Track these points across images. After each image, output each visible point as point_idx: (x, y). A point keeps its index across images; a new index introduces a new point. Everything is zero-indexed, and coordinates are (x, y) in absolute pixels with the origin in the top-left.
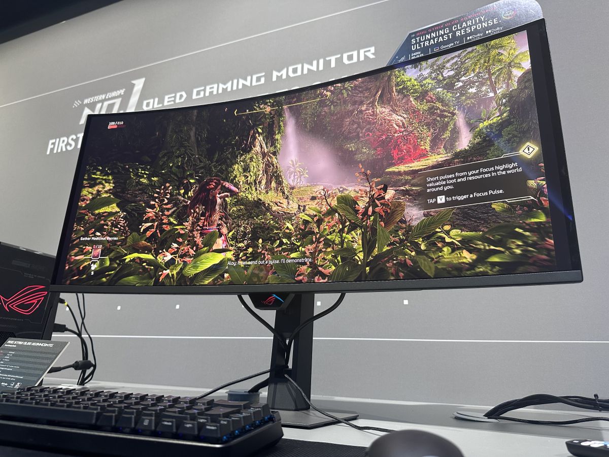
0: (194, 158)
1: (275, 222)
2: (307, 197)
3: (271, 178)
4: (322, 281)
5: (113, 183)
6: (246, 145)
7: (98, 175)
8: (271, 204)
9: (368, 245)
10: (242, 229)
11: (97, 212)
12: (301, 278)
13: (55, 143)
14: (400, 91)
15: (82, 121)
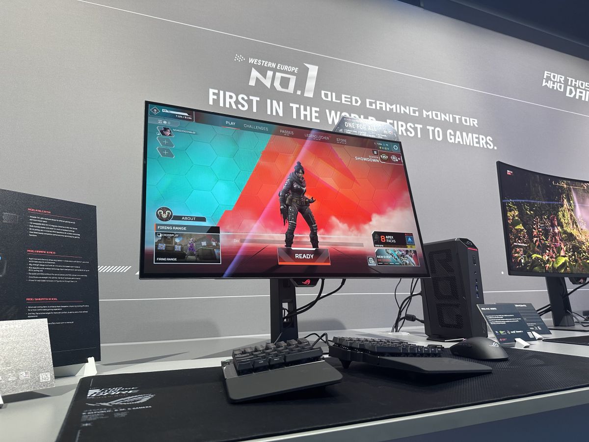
5: (518, 211)
8: (576, 236)
10: (568, 246)
13: (218, 95)
15: (252, 83)
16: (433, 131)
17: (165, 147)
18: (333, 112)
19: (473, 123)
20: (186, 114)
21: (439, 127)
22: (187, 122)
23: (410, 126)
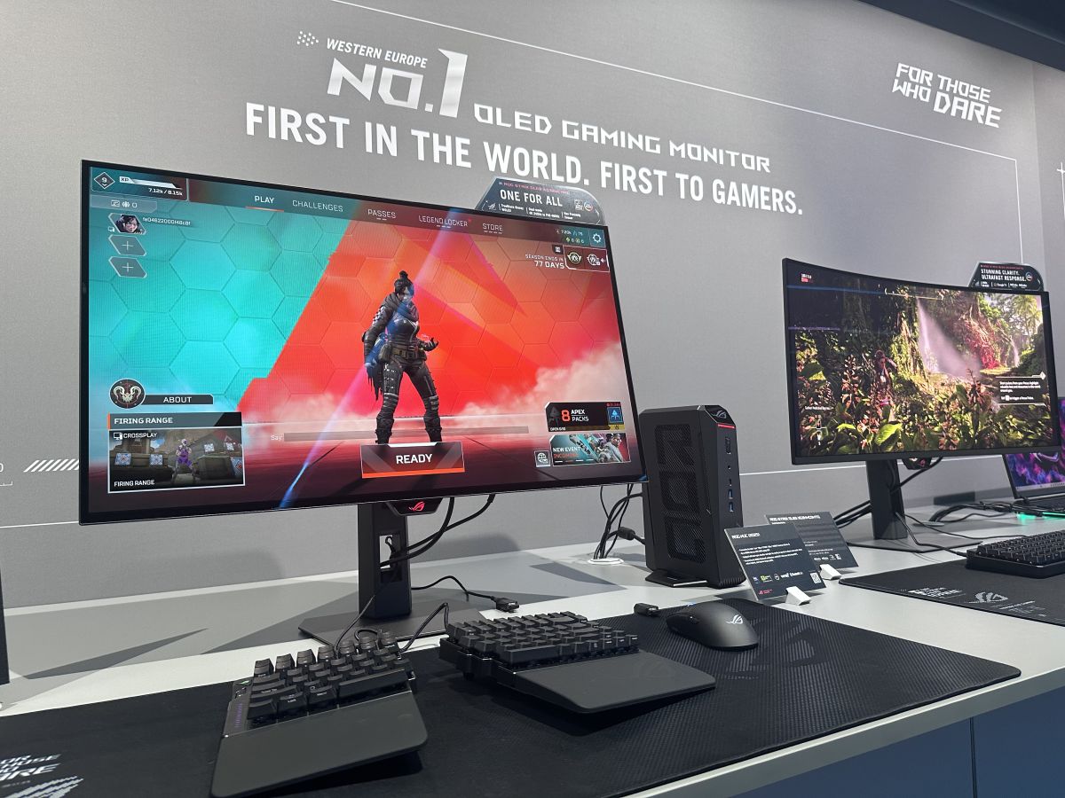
1: (922, 400)
2: (939, 383)
3: (916, 362)
4: (953, 449)
5: (817, 348)
6: (897, 326)
8: (919, 385)
10: (904, 405)
12: (942, 447)
13: (264, 115)
14: (982, 311)
15: (334, 89)
16: (687, 183)
17: (126, 256)
18: (497, 147)
19: (761, 166)
20: (171, 186)
21: (698, 175)
22: (174, 202)
23: (645, 174)
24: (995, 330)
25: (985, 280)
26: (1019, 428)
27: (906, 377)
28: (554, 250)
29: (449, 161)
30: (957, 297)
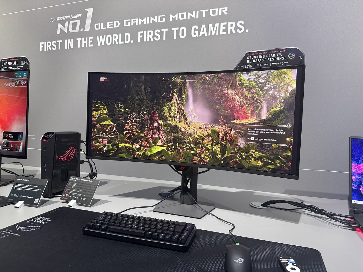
0: (145, 101)
1: (184, 136)
2: (197, 127)
3: (181, 116)
4: (204, 164)
5: (107, 110)
6: (169, 97)
7: (99, 105)
8: (182, 128)
9: (223, 153)
10: (169, 137)
11: (102, 123)
12: (195, 162)
13: (44, 45)
14: (240, 85)
15: (58, 32)
18: (101, 37)
19: (222, 12)
23: (158, 32)
24: (249, 95)
25: (249, 63)
26: (260, 158)
27: (173, 123)
28: (12, 81)
29: (87, 46)
30: (220, 78)
